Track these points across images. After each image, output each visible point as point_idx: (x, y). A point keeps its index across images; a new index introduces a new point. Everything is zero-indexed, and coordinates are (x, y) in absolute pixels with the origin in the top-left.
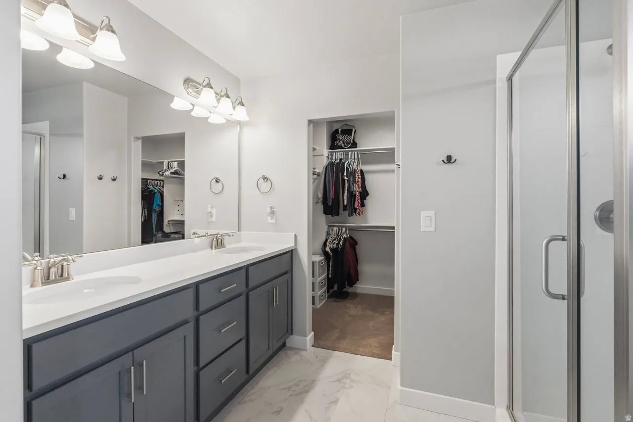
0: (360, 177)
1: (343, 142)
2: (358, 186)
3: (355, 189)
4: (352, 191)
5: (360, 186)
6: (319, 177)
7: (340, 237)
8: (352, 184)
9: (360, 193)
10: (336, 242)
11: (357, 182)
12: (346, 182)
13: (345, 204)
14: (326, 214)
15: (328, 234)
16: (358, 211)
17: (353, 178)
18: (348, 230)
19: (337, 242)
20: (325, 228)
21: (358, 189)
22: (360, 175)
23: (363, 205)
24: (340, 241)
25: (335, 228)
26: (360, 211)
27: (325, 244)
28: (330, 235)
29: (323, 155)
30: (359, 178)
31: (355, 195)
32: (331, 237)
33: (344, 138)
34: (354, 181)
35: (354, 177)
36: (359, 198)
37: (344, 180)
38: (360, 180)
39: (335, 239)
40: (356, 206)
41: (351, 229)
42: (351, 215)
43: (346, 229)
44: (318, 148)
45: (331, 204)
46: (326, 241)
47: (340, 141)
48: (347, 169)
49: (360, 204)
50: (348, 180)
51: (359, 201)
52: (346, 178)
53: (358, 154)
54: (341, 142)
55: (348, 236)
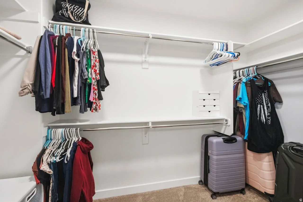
0: (98, 60)
1: (72, 13)
2: (95, 71)
3: (90, 76)
4: (86, 77)
5: (98, 72)
6: (29, 55)
7: (69, 141)
8: (87, 68)
9: (98, 82)
10: (61, 151)
11: (94, 66)
12: (77, 64)
13: (75, 95)
14: (41, 112)
15: (48, 139)
16: (94, 106)
17: (87, 59)
18: (80, 130)
19: (63, 151)
20: (44, 132)
21: (94, 76)
22: (97, 57)
23: (100, 98)
24: (66, 150)
25: (60, 131)
26: (97, 105)
27: (39, 160)
28: (51, 140)
29: (37, 22)
30: (96, 61)
31: (91, 84)
32: (53, 142)
33: (74, 9)
34: (89, 65)
35: (89, 59)
36: (96, 88)
37: (72, 62)
38: (97, 64)
39: (59, 148)
40: (91, 99)
41: (83, 129)
42: (83, 110)
43: (76, 129)
44: (27, 10)
45: (48, 96)
46: (43, 151)
47: (67, 11)
48: (79, 47)
49: (97, 97)
50: (79, 62)
51: (96, 92)
52: (75, 58)
53: (93, 32)
54: (69, 12)
55: (81, 139)
